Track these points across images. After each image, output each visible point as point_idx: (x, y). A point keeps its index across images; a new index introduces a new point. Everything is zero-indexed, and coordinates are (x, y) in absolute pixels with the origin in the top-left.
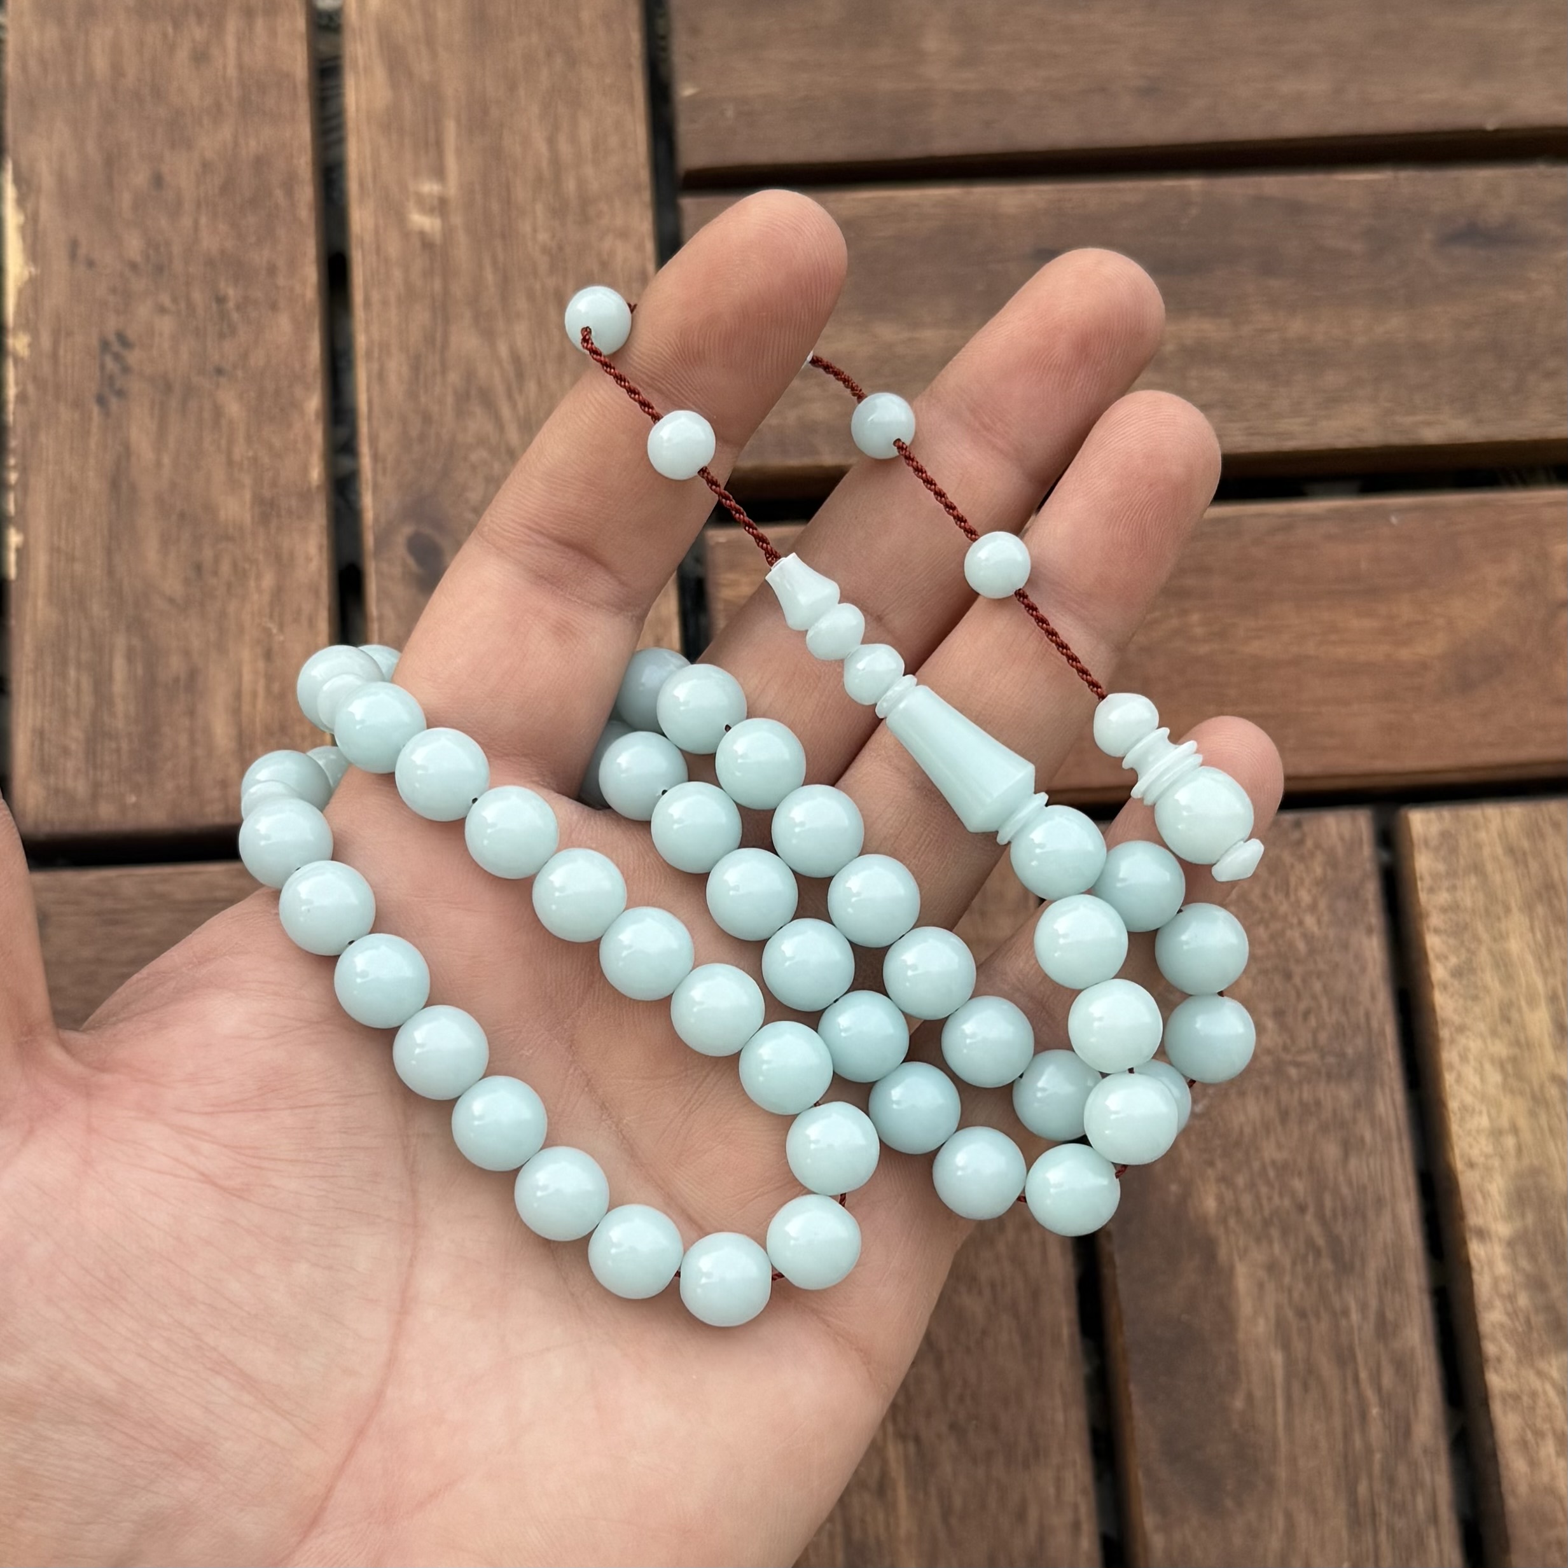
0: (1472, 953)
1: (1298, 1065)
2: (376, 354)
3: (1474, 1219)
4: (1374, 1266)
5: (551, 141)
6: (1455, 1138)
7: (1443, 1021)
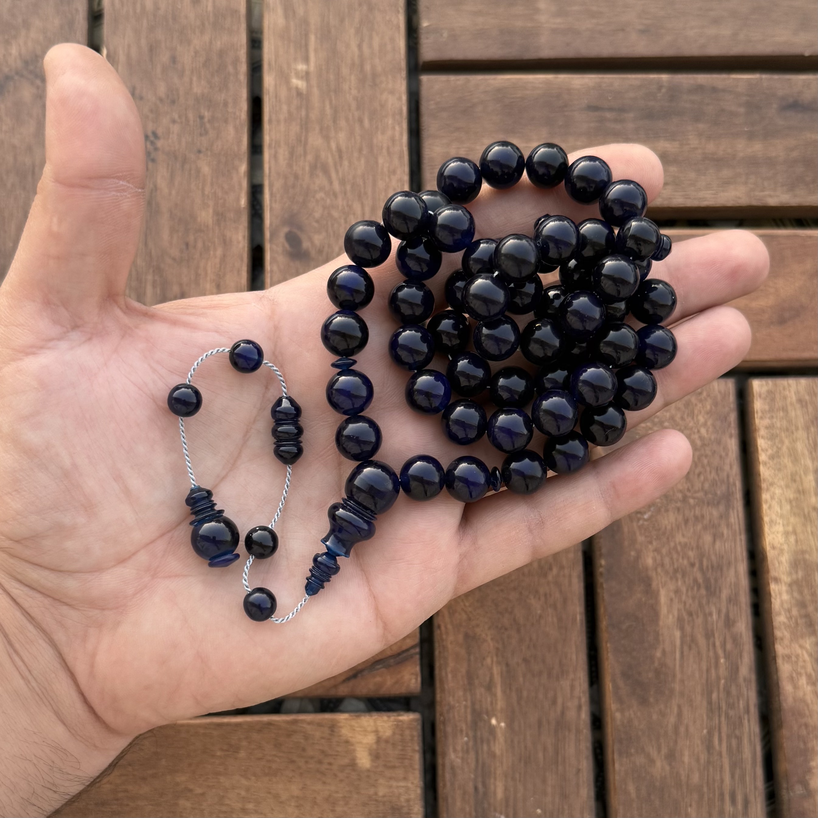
0: (779, 449)
1: (694, 498)
2: (273, 145)
3: (773, 573)
4: (725, 594)
5: (360, 47)
6: (766, 535)
7: (764, 480)
